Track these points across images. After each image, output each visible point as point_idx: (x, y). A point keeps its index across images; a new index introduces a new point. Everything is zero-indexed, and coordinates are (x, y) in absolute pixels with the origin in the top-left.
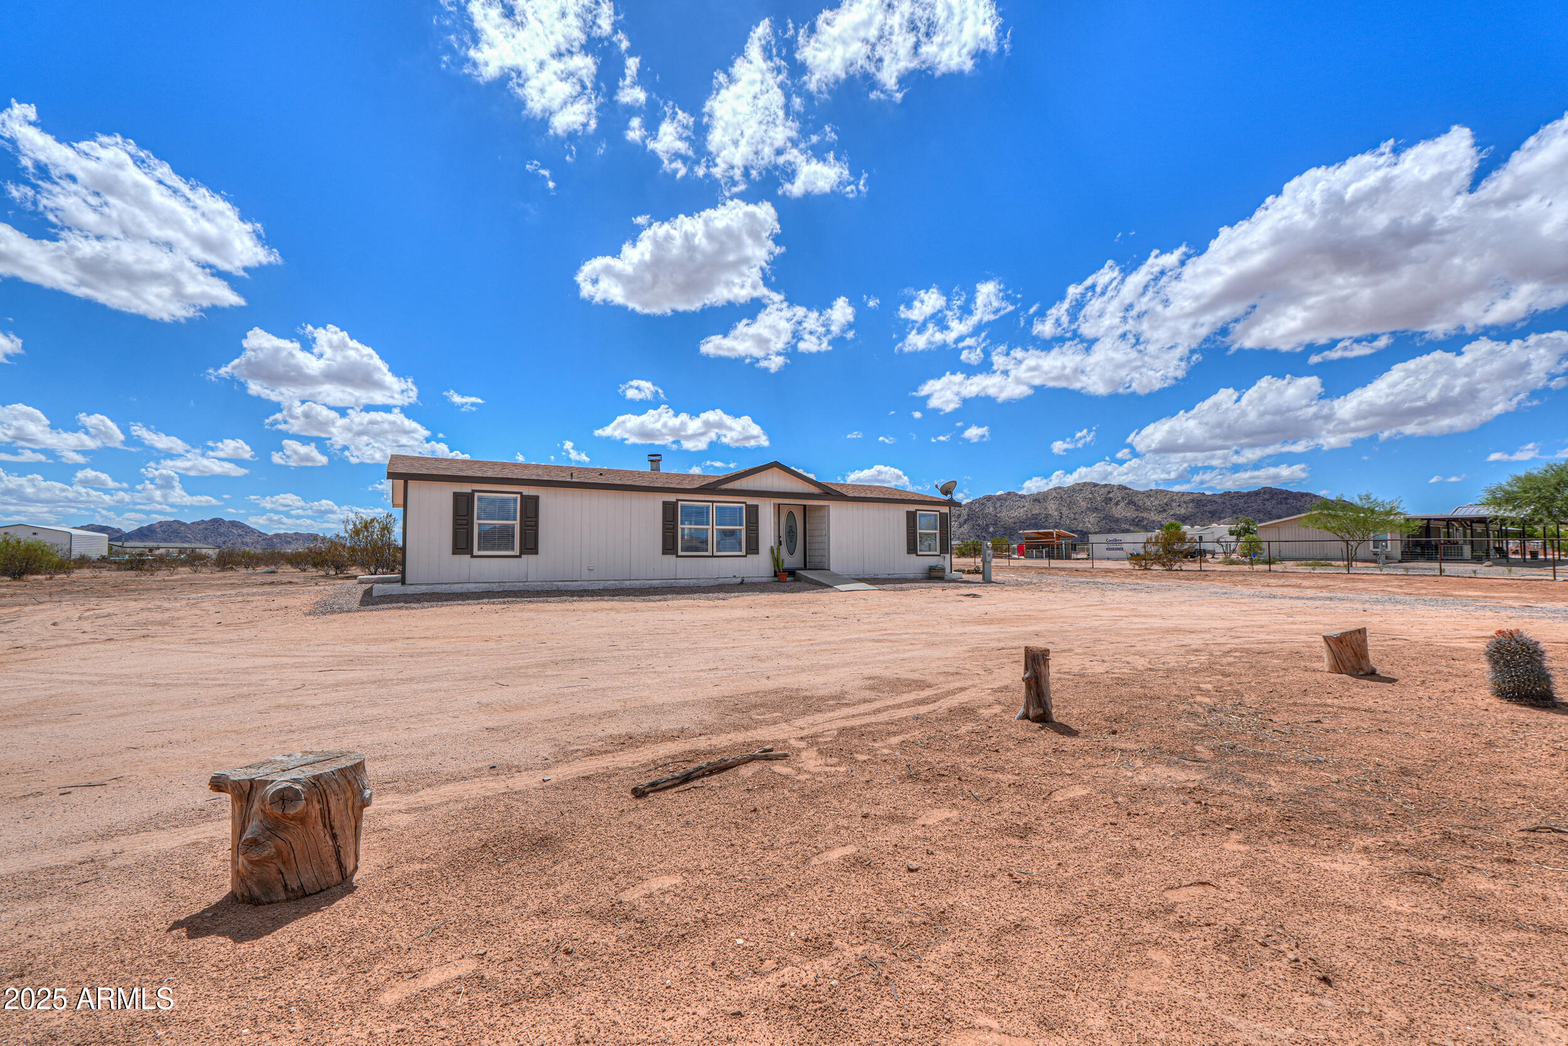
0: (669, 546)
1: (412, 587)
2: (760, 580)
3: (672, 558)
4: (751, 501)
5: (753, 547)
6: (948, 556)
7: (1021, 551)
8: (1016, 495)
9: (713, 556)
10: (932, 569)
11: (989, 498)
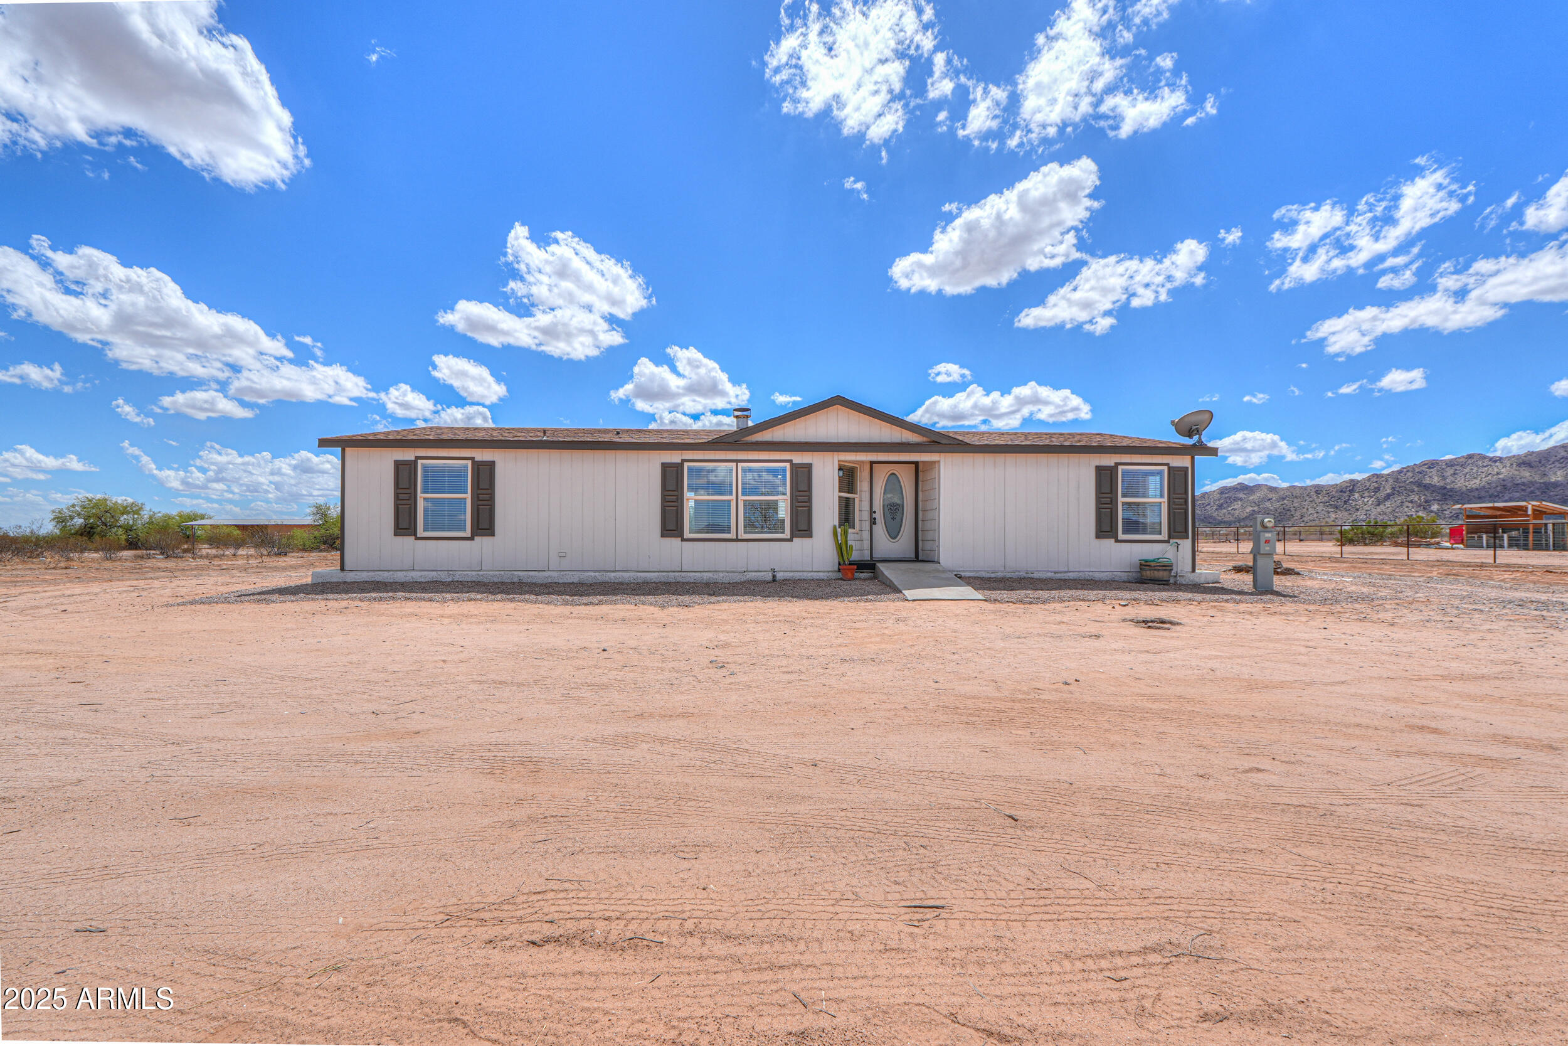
0: (671, 525)
1: (352, 574)
2: (815, 575)
3: (676, 542)
4: (799, 458)
5: (802, 526)
6: (1186, 544)
7: (1456, 535)
8: (1485, 457)
9: (737, 540)
10: (1145, 565)
11: (1432, 464)
